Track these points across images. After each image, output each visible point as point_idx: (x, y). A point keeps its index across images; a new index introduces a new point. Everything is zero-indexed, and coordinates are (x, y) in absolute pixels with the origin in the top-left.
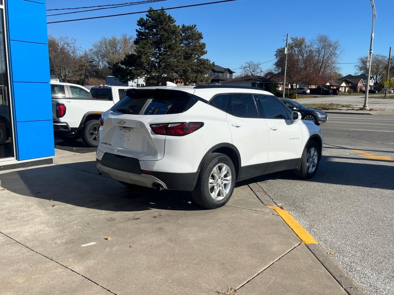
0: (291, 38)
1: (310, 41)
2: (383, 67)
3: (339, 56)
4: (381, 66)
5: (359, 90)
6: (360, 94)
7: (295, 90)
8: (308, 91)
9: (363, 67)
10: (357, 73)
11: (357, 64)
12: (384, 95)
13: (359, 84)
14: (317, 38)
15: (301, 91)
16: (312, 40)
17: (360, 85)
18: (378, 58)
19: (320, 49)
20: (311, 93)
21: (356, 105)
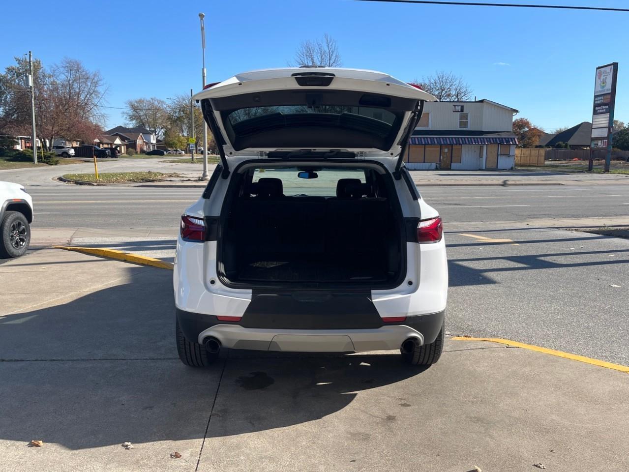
0: (16, 59)
1: (52, 67)
2: (162, 116)
3: (103, 97)
4: (159, 115)
5: (139, 150)
6: (141, 156)
7: (50, 150)
8: (72, 152)
9: (134, 115)
10: (127, 124)
11: (125, 110)
12: (191, 157)
13: (138, 140)
14: (62, 63)
15: (60, 151)
16: (54, 67)
17: (139, 142)
18: (154, 103)
19: (71, 82)
20: (77, 155)
21: (183, 174)
